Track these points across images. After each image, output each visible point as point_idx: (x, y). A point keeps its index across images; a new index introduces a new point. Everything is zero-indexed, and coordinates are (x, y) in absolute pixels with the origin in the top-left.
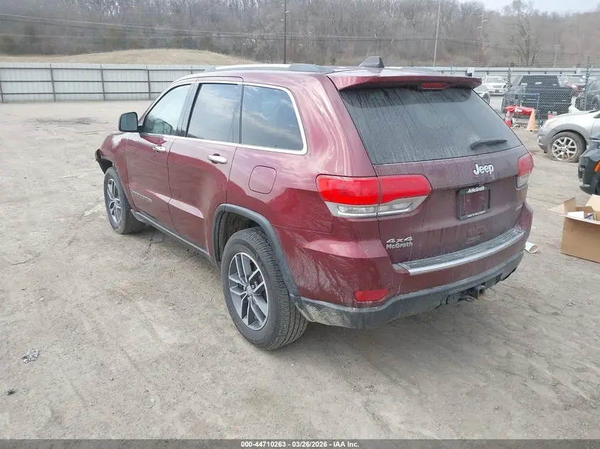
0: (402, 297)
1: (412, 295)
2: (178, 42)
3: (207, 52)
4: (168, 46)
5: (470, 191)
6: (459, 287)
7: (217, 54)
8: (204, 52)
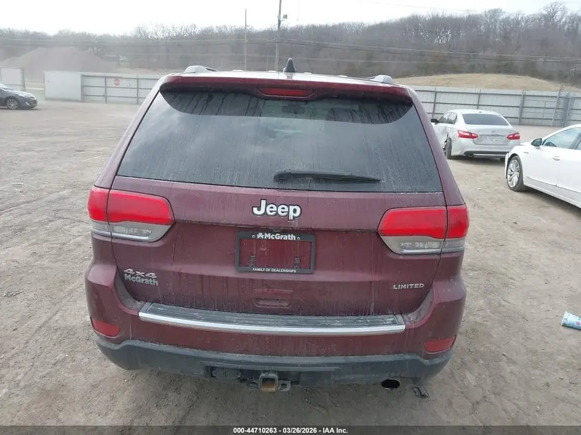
0: (137, 343)
1: (150, 345)
2: (498, 67)
3: (528, 77)
4: (485, 70)
5: (260, 235)
6: (221, 360)
7: (538, 80)
8: (523, 77)
